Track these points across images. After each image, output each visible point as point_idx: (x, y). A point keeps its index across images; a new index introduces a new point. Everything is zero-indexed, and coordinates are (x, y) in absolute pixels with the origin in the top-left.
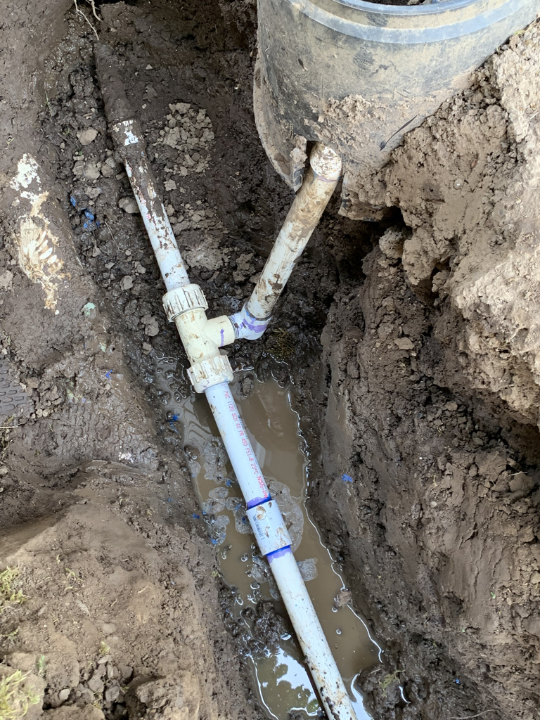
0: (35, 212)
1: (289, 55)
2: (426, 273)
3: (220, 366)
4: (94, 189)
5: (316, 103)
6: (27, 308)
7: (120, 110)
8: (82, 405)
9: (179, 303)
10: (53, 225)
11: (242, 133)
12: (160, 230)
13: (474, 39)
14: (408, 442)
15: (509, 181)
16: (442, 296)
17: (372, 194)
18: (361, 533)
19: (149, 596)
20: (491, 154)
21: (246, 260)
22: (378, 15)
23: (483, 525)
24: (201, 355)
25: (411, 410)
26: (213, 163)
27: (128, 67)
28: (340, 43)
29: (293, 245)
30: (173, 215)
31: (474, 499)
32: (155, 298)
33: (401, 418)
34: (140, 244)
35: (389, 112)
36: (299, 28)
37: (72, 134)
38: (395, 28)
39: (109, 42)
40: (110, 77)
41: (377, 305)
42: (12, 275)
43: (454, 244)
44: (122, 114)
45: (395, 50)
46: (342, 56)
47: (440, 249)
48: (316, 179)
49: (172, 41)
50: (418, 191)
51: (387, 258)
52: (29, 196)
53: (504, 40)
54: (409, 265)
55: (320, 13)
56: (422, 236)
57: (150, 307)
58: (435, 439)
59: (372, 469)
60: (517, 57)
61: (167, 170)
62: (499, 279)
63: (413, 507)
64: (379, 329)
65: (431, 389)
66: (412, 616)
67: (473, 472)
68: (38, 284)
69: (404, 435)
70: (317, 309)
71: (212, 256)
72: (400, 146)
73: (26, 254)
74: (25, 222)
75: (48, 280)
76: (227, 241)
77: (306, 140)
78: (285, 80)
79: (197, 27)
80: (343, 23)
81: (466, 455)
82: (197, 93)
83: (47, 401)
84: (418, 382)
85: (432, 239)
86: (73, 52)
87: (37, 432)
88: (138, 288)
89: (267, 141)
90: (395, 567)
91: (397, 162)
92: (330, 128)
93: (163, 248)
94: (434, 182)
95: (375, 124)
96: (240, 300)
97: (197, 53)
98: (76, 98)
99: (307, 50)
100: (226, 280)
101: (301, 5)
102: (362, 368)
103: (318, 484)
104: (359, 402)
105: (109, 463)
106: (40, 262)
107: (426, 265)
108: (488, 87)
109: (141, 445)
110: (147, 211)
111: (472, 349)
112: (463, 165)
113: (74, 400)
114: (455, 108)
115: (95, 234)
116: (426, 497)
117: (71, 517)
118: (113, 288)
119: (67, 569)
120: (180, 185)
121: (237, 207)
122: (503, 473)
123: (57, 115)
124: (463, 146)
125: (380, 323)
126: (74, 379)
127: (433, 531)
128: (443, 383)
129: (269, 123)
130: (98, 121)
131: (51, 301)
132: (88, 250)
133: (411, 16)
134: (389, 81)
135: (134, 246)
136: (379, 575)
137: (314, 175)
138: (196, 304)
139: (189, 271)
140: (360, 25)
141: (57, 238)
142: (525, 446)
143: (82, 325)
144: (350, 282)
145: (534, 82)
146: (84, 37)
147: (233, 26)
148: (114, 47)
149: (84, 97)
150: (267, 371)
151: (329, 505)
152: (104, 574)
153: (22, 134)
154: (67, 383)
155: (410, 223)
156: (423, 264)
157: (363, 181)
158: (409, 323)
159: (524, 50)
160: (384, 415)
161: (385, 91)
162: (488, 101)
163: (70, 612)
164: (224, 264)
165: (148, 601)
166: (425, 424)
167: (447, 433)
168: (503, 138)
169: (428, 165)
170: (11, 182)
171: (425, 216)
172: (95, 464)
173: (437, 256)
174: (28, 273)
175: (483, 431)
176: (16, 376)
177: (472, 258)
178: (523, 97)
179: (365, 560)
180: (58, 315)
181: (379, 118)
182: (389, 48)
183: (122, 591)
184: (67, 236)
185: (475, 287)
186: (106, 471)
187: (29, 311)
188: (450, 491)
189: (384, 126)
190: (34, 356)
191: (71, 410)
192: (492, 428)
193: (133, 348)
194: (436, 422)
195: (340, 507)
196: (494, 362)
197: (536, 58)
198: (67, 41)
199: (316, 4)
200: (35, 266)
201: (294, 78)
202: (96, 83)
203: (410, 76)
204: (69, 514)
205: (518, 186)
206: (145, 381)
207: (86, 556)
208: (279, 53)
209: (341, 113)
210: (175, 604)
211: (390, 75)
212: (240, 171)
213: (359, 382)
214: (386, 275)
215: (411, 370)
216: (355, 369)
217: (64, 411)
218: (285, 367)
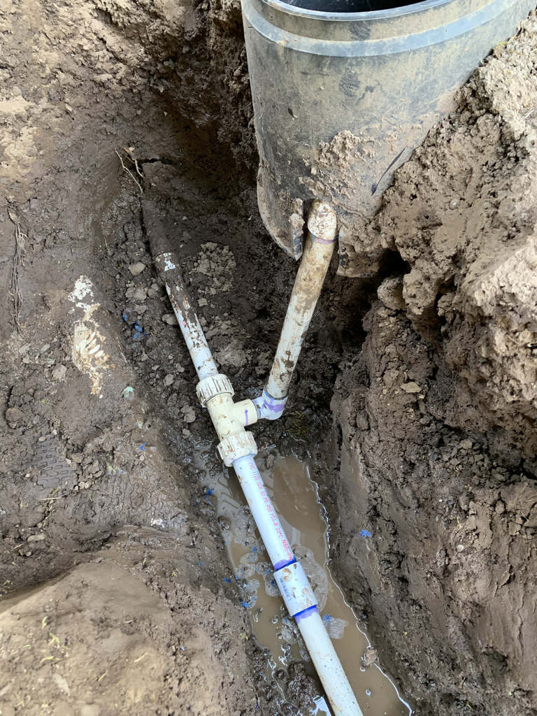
0: (87, 318)
1: (279, 110)
2: (430, 298)
3: (246, 441)
4: (142, 307)
5: (307, 154)
6: (76, 395)
7: (161, 246)
8: (119, 476)
9: (209, 389)
10: (102, 328)
12: (193, 333)
13: (459, 46)
14: (425, 486)
15: (512, 178)
16: (449, 317)
17: (367, 242)
18: (383, 589)
19: (147, 665)
20: (487, 163)
21: (266, 357)
22: (360, 23)
23: (520, 567)
24: (229, 432)
25: (424, 454)
26: (235, 283)
27: (168, 218)
28: (325, 69)
29: (299, 318)
30: (206, 326)
31: (506, 538)
32: (192, 392)
33: (414, 464)
34: (180, 349)
35: (378, 146)
36: (286, 69)
37: (125, 267)
38: (378, 38)
39: (153, 199)
40: (153, 224)
41: (380, 352)
42: (66, 369)
43: (458, 261)
44: (163, 248)
45: (380, 64)
46: (328, 84)
47: (443, 269)
48: (314, 243)
49: (201, 195)
50: (414, 222)
51: (386, 308)
52: (83, 306)
53: (488, 51)
54: (411, 297)
55: (304, 42)
56: (421, 266)
57: (188, 399)
58: (453, 480)
59: (389, 521)
60: (503, 64)
61: (200, 291)
62: (522, 265)
63: (438, 553)
64: (385, 376)
65: (442, 430)
66: (444, 675)
67: (500, 508)
68: (86, 374)
69: (420, 479)
70: (326, 388)
71: (237, 355)
72: (391, 186)
73: (78, 351)
74: (78, 325)
75: (94, 371)
76: (249, 344)
77: (302, 201)
78: (279, 143)
80: (326, 45)
81: (490, 492)
82: (222, 234)
83: (89, 474)
84: (428, 425)
85: (433, 263)
86: (125, 206)
87: (78, 502)
88: (178, 383)
89: (270, 224)
90: (421, 622)
91: (389, 202)
92: (322, 179)
93: (196, 347)
94: (429, 209)
95: (365, 163)
96: (262, 389)
97: (219, 202)
98: (128, 242)
99: (294, 93)
100: (250, 374)
102: (371, 417)
103: (338, 546)
104: (371, 453)
105: (140, 528)
107: (429, 291)
108: (475, 100)
109: (172, 511)
110: (183, 319)
111: (499, 351)
112: (457, 184)
113: (112, 472)
114: (442, 131)
115: (143, 342)
116: (451, 541)
117: (76, 575)
118: (157, 384)
119: (51, 634)
120: (210, 302)
121: (256, 316)
123: (114, 254)
124: (456, 165)
125: (385, 370)
126: (112, 453)
127: (463, 578)
128: (454, 423)
129: (270, 205)
130: (145, 257)
131: (96, 387)
132: (137, 356)
134: (376, 106)
135: (175, 351)
136: (405, 631)
137: (312, 238)
138: (223, 390)
140: (343, 42)
141: (104, 338)
143: (122, 405)
144: (352, 350)
145: (525, 85)
146: (134, 195)
148: (157, 203)
149: (135, 240)
150: (287, 447)
151: (350, 563)
152: (96, 639)
153: (80, 261)
154: (106, 457)
155: (408, 257)
156: (425, 290)
157: (358, 232)
158: (413, 367)
159: (509, 58)
160: (397, 463)
161: (373, 119)
162: (477, 113)
163: (43, 691)
164: (248, 362)
165: (146, 671)
166: (441, 465)
167: (465, 472)
168: (498, 143)
169: (421, 194)
170: (69, 296)
171: (423, 246)
172: (127, 529)
173: (441, 276)
174: (79, 366)
176: (63, 453)
177: (483, 259)
178: (515, 98)
179: (389, 616)
180: (102, 399)
181: (369, 155)
182: (374, 63)
183: (116, 661)
184: (113, 337)
185: (494, 277)
186: (136, 535)
187: (78, 397)
188: (476, 532)
189: (374, 164)
190: (79, 435)
191: (109, 481)
192: (513, 461)
193: (174, 434)
194: (452, 461)
195: (361, 564)
196: (526, 363)
197: (522, 64)
198: (120, 198)
199: (299, 33)
200: (85, 360)
201: (286, 134)
202: (144, 229)
203: (397, 96)
204: (74, 572)
205: (524, 179)
206: (184, 461)
207: (79, 617)
208: (271, 113)
209: (331, 156)
210: (182, 674)
211: (376, 98)
212: (257, 286)
213: (369, 433)
214: (387, 324)
215: (420, 413)
216: (365, 421)
217: (103, 482)
218: (303, 444)
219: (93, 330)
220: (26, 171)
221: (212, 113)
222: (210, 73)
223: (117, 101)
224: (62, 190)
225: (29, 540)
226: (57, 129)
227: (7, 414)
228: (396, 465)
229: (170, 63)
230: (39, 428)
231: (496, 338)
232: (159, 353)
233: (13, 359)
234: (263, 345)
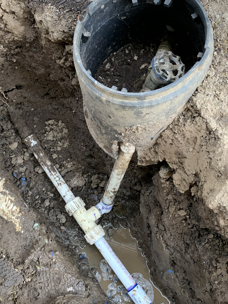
0: (1, 189)
1: (103, 114)
2: (187, 188)
3: (98, 231)
4: (23, 168)
5: (119, 129)
6: (8, 234)
7: (26, 132)
8: (45, 271)
9: (73, 208)
10: (11, 193)
11: (80, 128)
12: (56, 178)
13: (184, 94)
14: (196, 255)
15: (215, 148)
16: (197, 197)
17: (152, 157)
18: (183, 293)
20: (203, 136)
21: (96, 178)
22: (141, 97)
24: (89, 228)
25: (193, 240)
26: (71, 143)
27: (24, 112)
28: (127, 109)
30: (60, 168)
32: (60, 205)
33: (189, 244)
34: (48, 184)
35: (153, 128)
36: (107, 105)
37: (7, 147)
38: (149, 99)
39: (13, 105)
40: (17, 120)
41: (165, 199)
43: (197, 176)
44: (27, 133)
45: (151, 107)
46: (128, 113)
47: (192, 179)
48: (125, 154)
49: (40, 97)
50: (173, 155)
51: (164, 179)
53: (195, 89)
54: (178, 185)
55: (115, 100)
56: (180, 173)
57: (59, 210)
58: (208, 253)
59: (181, 267)
60: (203, 95)
61: (52, 150)
62: (226, 194)
63: (207, 284)
64: (169, 209)
65: (199, 229)
68: (11, 221)
69: (193, 252)
71: (80, 180)
72: (159, 137)
73: (2, 209)
75: (15, 218)
76: (85, 172)
77: (117, 142)
78: (103, 122)
79: (50, 90)
80: (126, 102)
81: (225, 258)
82: (56, 115)
83: (29, 273)
84: (193, 228)
85: (186, 174)
87: (28, 290)
88: (52, 204)
89: (98, 141)
91: (160, 144)
92: (128, 137)
93: (60, 186)
94: (179, 151)
95: (147, 132)
96: (97, 195)
97: (52, 100)
98: (5, 131)
99: (112, 113)
100: (89, 188)
101: (106, 98)
102: (166, 227)
103: (155, 270)
104: (168, 240)
105: (65, 296)
106: (9, 211)
107: (186, 185)
108: (193, 109)
109: (76, 282)
110: (48, 171)
112: (191, 142)
113: (40, 270)
114: (181, 120)
116: (212, 280)
118: (41, 207)
120: (59, 155)
121: (85, 157)
124: (189, 135)
125: (169, 206)
126: (38, 261)
127: (219, 294)
128: (204, 227)
129: (97, 135)
130: (17, 139)
131: (18, 228)
132: (26, 193)
133: (156, 94)
134: (151, 118)
135: (45, 186)
137: (123, 152)
138: (80, 206)
139: (72, 190)
140: (134, 101)
141: (14, 198)
143: (35, 234)
144: (147, 185)
145: (213, 104)
146: (2, 106)
147: (67, 89)
148: (16, 106)
149: (8, 130)
150: (117, 223)
151: (164, 282)
154: (35, 263)
155: (173, 167)
156: (184, 185)
157: (146, 152)
158: (181, 204)
159: (205, 92)
160: (181, 243)
161: (150, 121)
162: (195, 115)
164: (86, 182)
166: (202, 246)
167: (212, 249)
168: (206, 129)
169: (175, 144)
171: (179, 164)
172: (59, 299)
173: (191, 182)
174: (5, 217)
176: (12, 266)
177: (209, 184)
178: (210, 111)
180: (23, 233)
181: (149, 130)
182: (149, 107)
184: (17, 195)
185: (216, 200)
186: (64, 301)
187: (10, 234)
188: (222, 275)
189: (151, 132)
190: (18, 255)
191: (40, 275)
193: (57, 231)
194: (206, 245)
195: (170, 283)
197: (211, 94)
199: (113, 97)
200: (7, 213)
201: (107, 122)
203: (159, 114)
205: (220, 149)
206: (66, 244)
209: (132, 132)
211: (151, 116)
212: (83, 143)
213: (166, 232)
214: (166, 185)
215: (188, 223)
216: (163, 227)
217: (37, 276)
218: (124, 219)
219: (7, 196)
221: (45, 69)
228: (181, 244)
229: (18, 49)
232: (37, 189)
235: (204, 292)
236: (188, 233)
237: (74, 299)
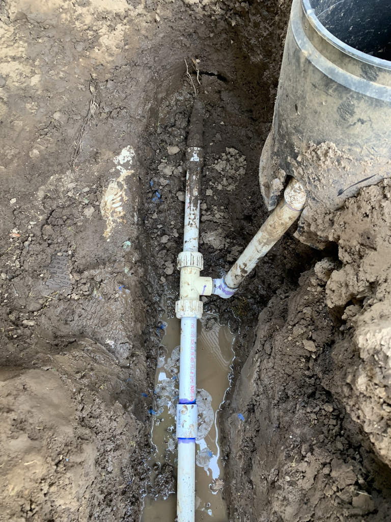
0: (121, 179)
1: (290, 101)
2: (342, 302)
3: (196, 307)
4: (165, 181)
5: (299, 144)
6: (93, 232)
7: (195, 140)
8: (99, 300)
9: (185, 261)
10: (128, 190)
12: (192, 215)
14: (287, 419)
16: (348, 325)
17: (321, 228)
18: (238, 457)
19: (32, 470)
21: (238, 250)
22: (371, 67)
24: (187, 296)
25: (298, 395)
26: (238, 188)
27: (210, 119)
28: (330, 91)
29: (259, 247)
30: (205, 210)
31: (320, 493)
33: (288, 397)
35: (354, 165)
36: (302, 74)
37: (165, 146)
38: (383, 84)
39: (204, 101)
40: (196, 121)
41: (299, 309)
42: (94, 210)
43: (373, 288)
44: (195, 143)
45: (376, 105)
46: (329, 103)
47: (359, 288)
48: (285, 206)
49: (240, 110)
50: (357, 235)
51: (318, 279)
52: (121, 169)
54: (331, 290)
55: (322, 61)
56: (348, 272)
58: (307, 427)
59: (258, 421)
61: (211, 183)
63: (273, 470)
64: (295, 327)
65: (318, 387)
67: (326, 470)
68: (105, 220)
69: (286, 411)
70: (268, 294)
71: (218, 241)
72: (355, 197)
73: (106, 201)
74: (113, 182)
75: (111, 220)
76: (231, 235)
77: (285, 174)
78: (283, 124)
79: (255, 105)
80: (338, 72)
81: (326, 454)
82: (244, 146)
83: (81, 290)
84: (310, 377)
85: (356, 277)
86: (181, 100)
87: (66, 307)
88: (170, 244)
89: (262, 172)
91: (347, 208)
92: (304, 167)
93: (190, 226)
94: (372, 232)
95: (339, 172)
97: (251, 122)
98: (175, 127)
99: (303, 96)
100: (223, 257)
102: (273, 350)
104: (265, 371)
105: (96, 343)
107: (343, 295)
109: (123, 339)
110: (189, 202)
113: (96, 295)
115: (158, 205)
116: (284, 470)
117: (23, 378)
118: (156, 239)
120: (215, 194)
121: (243, 217)
122: (351, 486)
123: (161, 133)
125: (297, 323)
126: (100, 283)
127: (280, 498)
128: (328, 388)
129: (267, 159)
130: (182, 144)
131: (108, 233)
132: (151, 213)
134: (362, 136)
135: (177, 220)
137: (284, 202)
138: (195, 265)
140: (353, 76)
141: (127, 198)
142: (377, 472)
143: (119, 253)
144: (290, 286)
146: (191, 94)
148: (206, 105)
149: (180, 128)
150: (226, 320)
152: (8, 437)
153: (132, 134)
154: (96, 284)
155: (343, 258)
156: (341, 294)
157: (318, 216)
158: (318, 332)
160: (279, 388)
161: (356, 144)
164: (224, 248)
165: (29, 474)
166: (304, 412)
167: (317, 427)
169: (372, 217)
170: (115, 158)
171: (356, 257)
172: (87, 341)
173: (355, 292)
174: (103, 212)
175: (346, 439)
176: (70, 269)
177: (386, 306)
179: (235, 475)
180: (108, 242)
181: (344, 168)
182: (372, 103)
183: (13, 458)
184: (134, 199)
185: (380, 334)
186: (90, 348)
187: (94, 234)
188: (304, 474)
189: (346, 175)
190: (84, 261)
191: (91, 301)
192: (355, 441)
193: (154, 277)
194: (312, 415)
195: (232, 432)
196: (375, 408)
198: (180, 93)
199: (321, 52)
200: (108, 209)
201: (288, 121)
202: (189, 121)
203: (382, 135)
204: (23, 376)
206: (154, 298)
207: (4, 417)
208: (284, 99)
209: (315, 156)
210: (56, 480)
211: (364, 130)
212: (252, 196)
213: (269, 358)
214: (313, 290)
215: (308, 366)
216: (269, 348)
217: (87, 300)
218: (238, 322)
219: (121, 190)
220: (111, 59)
221: (265, 56)
222: (273, 24)
223: (197, 21)
224: (134, 79)
225: (23, 322)
226: (143, 32)
227: (43, 229)
228: (277, 389)
229: (246, 5)
230: (61, 245)
231: (359, 379)
232: (166, 217)
233: (62, 189)
234: (240, 240)
235: (263, 477)
236: (299, 380)
237: (102, 355)
